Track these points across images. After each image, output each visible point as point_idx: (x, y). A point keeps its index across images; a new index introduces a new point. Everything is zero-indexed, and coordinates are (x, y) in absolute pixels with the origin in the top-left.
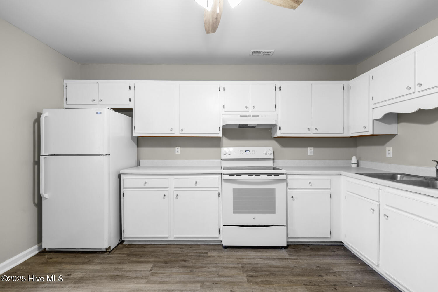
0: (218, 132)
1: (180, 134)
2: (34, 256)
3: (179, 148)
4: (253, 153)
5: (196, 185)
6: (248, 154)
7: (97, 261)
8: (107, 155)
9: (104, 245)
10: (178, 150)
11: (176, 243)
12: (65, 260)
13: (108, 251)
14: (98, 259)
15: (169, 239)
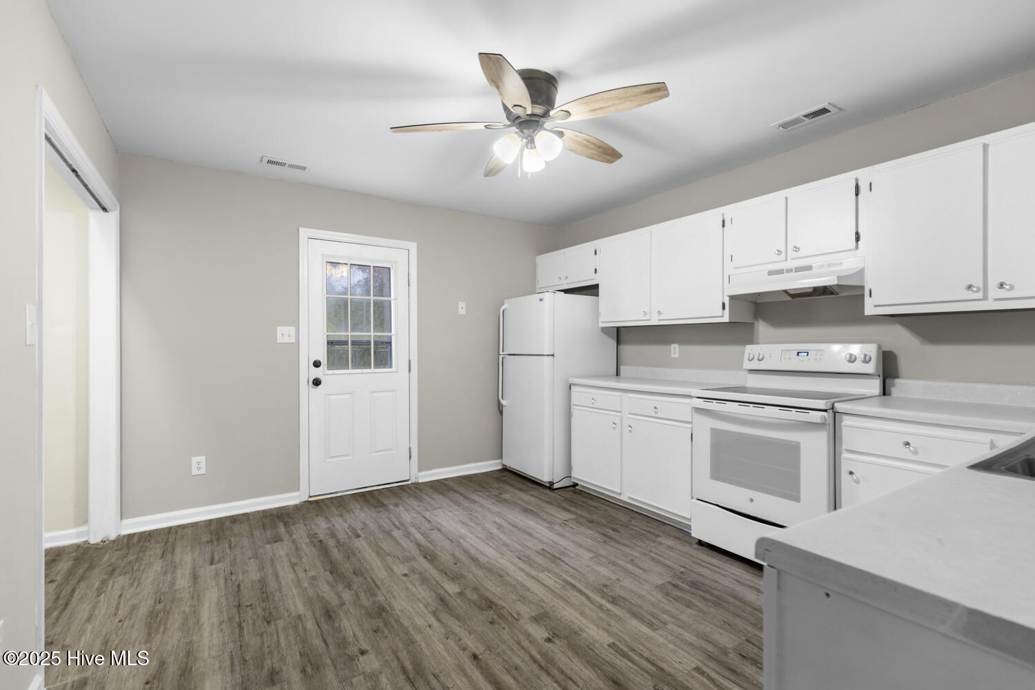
0: (720, 312)
1: (659, 320)
2: (497, 470)
3: (677, 346)
4: (816, 359)
5: (656, 413)
6: (802, 361)
7: (533, 493)
8: (549, 355)
9: (545, 478)
10: (675, 350)
11: (635, 510)
12: (512, 483)
13: (550, 487)
14: (535, 491)
15: (621, 498)
